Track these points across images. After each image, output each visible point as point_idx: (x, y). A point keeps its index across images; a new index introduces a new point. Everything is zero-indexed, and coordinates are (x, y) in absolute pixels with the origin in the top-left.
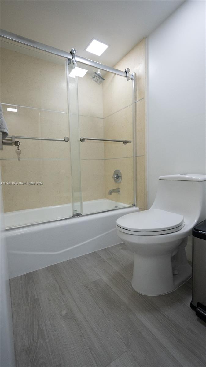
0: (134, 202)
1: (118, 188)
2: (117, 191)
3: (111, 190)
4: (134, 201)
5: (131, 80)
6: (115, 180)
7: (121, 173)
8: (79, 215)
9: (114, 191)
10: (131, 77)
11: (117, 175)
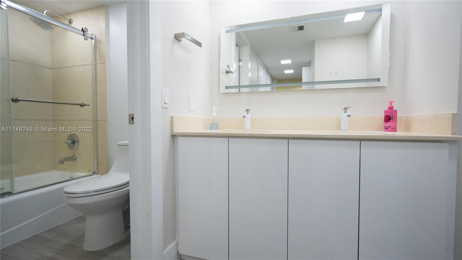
0: (95, 170)
1: (74, 156)
2: (73, 159)
3: (63, 159)
4: (95, 168)
5: (90, 40)
6: (69, 146)
7: (77, 137)
8: (9, 194)
9: (67, 159)
10: (90, 36)
11: (73, 139)
